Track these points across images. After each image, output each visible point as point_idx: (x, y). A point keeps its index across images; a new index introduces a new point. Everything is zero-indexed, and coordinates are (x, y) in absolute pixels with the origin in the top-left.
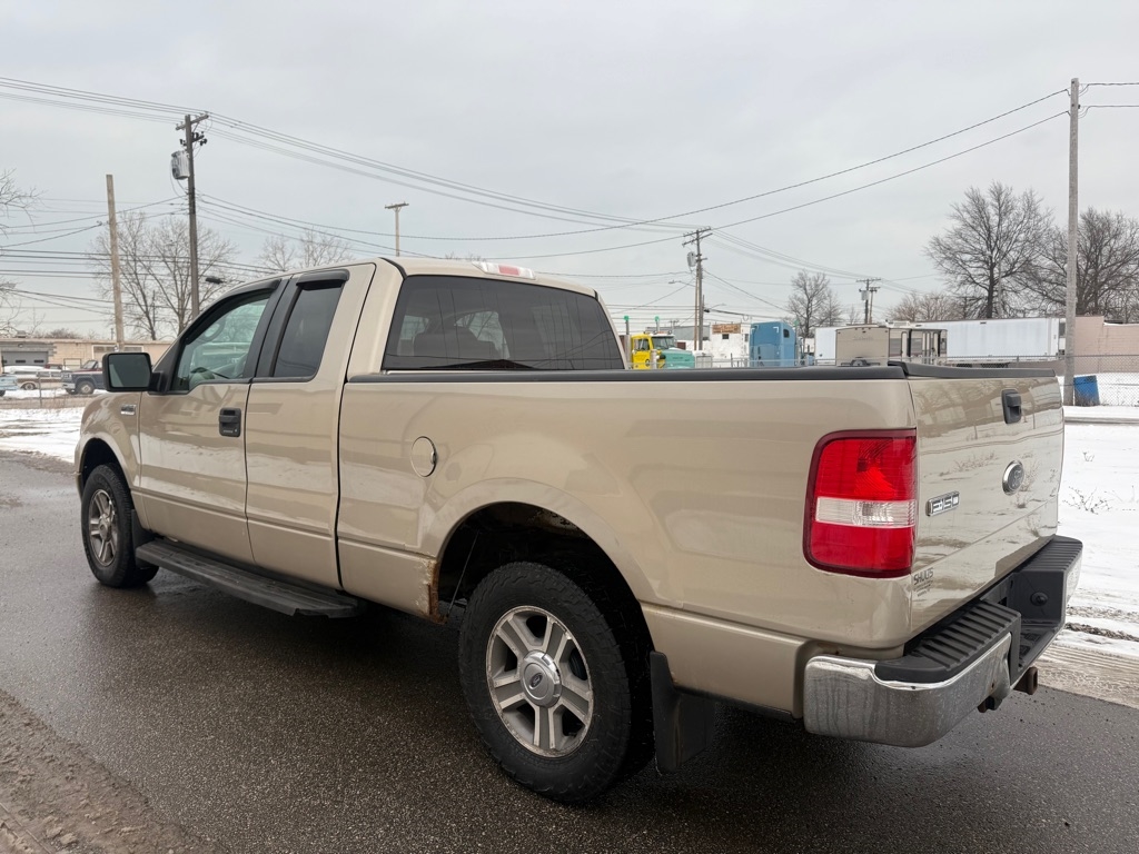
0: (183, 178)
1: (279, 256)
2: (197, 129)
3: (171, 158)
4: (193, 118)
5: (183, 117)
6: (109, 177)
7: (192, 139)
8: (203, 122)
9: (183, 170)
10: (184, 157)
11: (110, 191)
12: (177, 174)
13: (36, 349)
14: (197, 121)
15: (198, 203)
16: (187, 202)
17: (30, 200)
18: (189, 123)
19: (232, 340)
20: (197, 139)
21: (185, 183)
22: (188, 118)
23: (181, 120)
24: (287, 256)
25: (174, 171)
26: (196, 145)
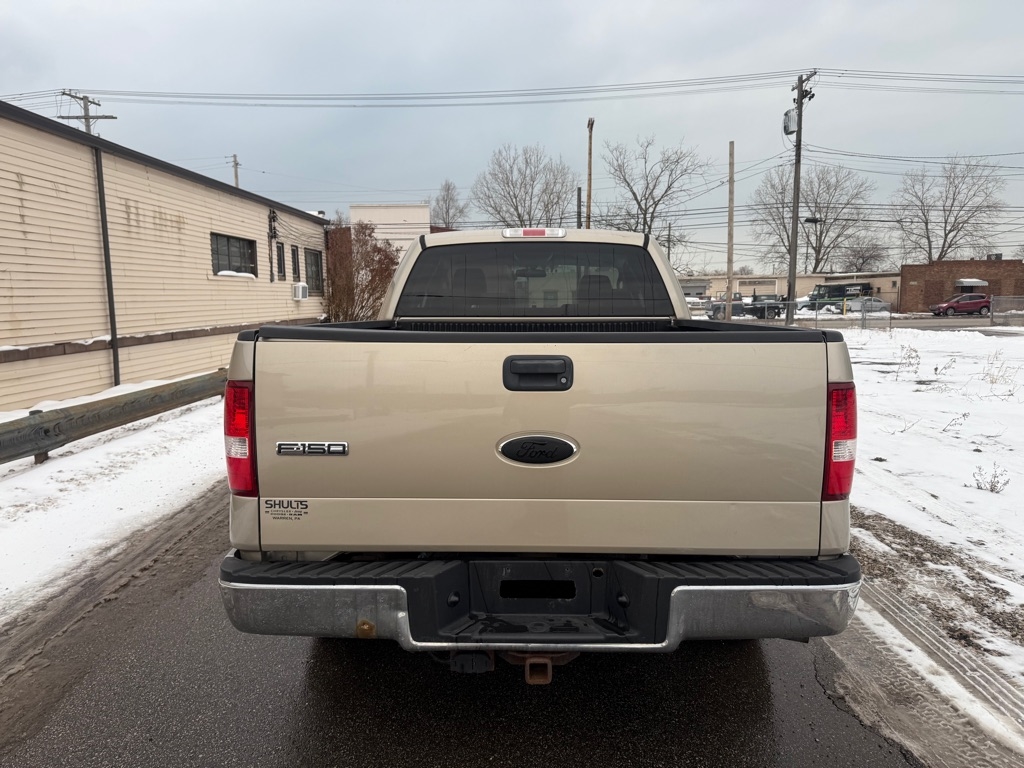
0: (792, 133)
1: (918, 187)
2: (807, 86)
3: (783, 117)
4: (804, 77)
5: (796, 78)
6: (732, 143)
7: (804, 95)
8: (812, 79)
9: (793, 127)
10: (794, 114)
11: (732, 155)
12: (787, 131)
13: (698, 285)
14: (808, 79)
15: (803, 153)
16: (794, 153)
17: (707, 168)
18: (801, 81)
19: (859, 270)
20: (805, 97)
21: (793, 137)
22: (800, 78)
23: (795, 79)
24: (926, 187)
25: (785, 127)
26: (806, 100)
